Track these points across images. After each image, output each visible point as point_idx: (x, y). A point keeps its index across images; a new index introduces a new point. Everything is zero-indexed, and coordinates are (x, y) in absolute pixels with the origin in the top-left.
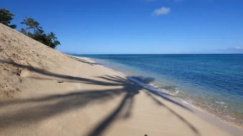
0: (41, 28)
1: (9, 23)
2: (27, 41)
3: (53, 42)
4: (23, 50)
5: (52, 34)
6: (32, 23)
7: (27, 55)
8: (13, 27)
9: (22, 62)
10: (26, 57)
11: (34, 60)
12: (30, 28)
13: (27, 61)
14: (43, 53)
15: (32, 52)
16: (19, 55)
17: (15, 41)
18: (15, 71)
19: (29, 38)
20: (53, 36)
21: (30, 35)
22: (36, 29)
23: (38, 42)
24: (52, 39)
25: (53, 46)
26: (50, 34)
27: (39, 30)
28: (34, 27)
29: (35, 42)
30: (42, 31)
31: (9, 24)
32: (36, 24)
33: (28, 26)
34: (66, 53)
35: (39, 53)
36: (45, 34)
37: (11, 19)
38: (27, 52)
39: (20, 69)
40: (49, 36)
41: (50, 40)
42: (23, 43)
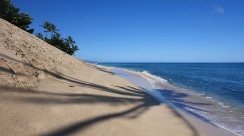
1: (28, 27)
2: (44, 47)
3: (71, 47)
4: (41, 56)
5: (70, 38)
6: (49, 27)
7: (44, 60)
8: (31, 31)
9: (39, 66)
10: (43, 62)
11: (49, 66)
13: (43, 66)
14: (59, 59)
15: (48, 58)
16: (37, 60)
17: (34, 47)
18: (34, 73)
19: (46, 43)
20: (71, 41)
21: (47, 41)
23: (55, 48)
24: (70, 44)
25: (70, 52)
26: (68, 38)
29: (52, 47)
31: (27, 29)
32: (53, 27)
33: (46, 30)
35: (55, 59)
37: (30, 23)
38: (44, 58)
39: (38, 72)
40: (68, 41)
41: (68, 45)
42: (41, 49)
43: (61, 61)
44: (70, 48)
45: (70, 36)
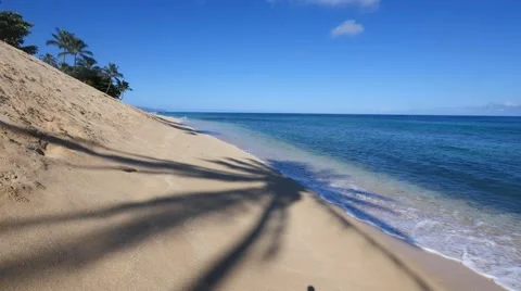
0: (90, 53)
1: (22, 42)
2: (60, 82)
3: (115, 84)
4: (51, 101)
5: (112, 66)
6: (72, 43)
7: (59, 110)
8: (30, 50)
9: (49, 127)
10: (58, 115)
11: (73, 123)
12: (65, 53)
13: (59, 124)
14: (94, 108)
15: (70, 106)
16: (43, 111)
17: (34, 80)
18: (34, 145)
19: (63, 75)
20: (115, 72)
21: (66, 68)
22: (78, 56)
23: (84, 84)
24: (113, 78)
25: (114, 92)
26: (108, 67)
27: (85, 57)
28: (75, 51)
29: (77, 83)
30: (92, 61)
31: (21, 45)
32: (80, 44)
33: (62, 50)
34: (143, 109)
35: (86, 108)
36: (97, 68)
37: (26, 33)
38: (60, 104)
39: (43, 142)
40: (107, 71)
41: (109, 80)
42: (51, 86)
43: (98, 111)
44: (112, 86)
45: (112, 63)
